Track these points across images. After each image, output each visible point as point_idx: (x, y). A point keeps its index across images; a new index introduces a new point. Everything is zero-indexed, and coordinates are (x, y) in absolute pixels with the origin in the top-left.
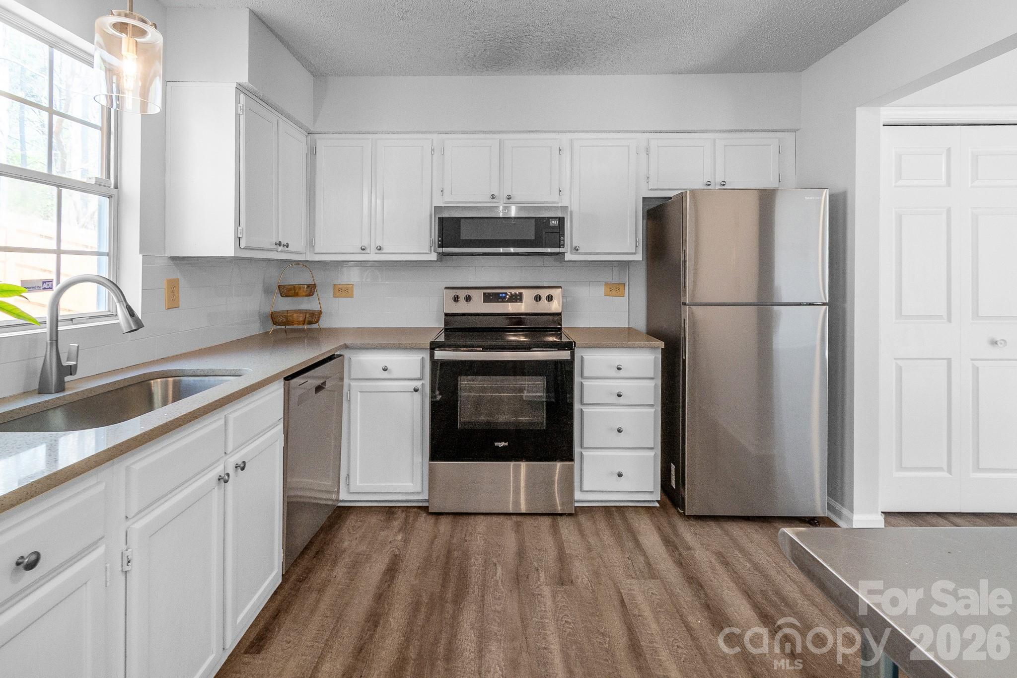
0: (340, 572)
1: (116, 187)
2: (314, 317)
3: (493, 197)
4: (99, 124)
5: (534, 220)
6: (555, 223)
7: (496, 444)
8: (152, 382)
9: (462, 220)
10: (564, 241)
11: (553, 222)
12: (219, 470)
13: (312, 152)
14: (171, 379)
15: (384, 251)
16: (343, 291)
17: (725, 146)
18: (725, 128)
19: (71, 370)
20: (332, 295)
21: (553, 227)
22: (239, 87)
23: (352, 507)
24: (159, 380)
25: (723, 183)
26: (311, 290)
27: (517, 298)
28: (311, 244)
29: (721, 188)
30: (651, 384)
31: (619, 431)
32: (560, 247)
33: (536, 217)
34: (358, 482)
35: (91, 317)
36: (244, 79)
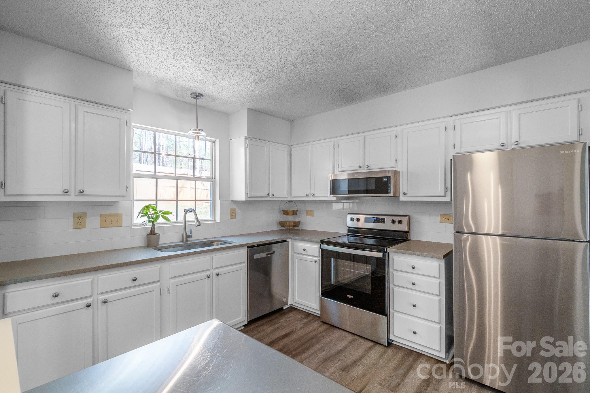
0: (270, 329)
1: (214, 179)
2: (296, 224)
3: (360, 167)
4: (210, 159)
5: (374, 179)
6: (386, 179)
7: (348, 296)
8: (214, 243)
9: (342, 180)
10: (390, 190)
11: (385, 179)
12: (208, 273)
13: (290, 154)
14: (219, 243)
15: (315, 196)
16: (310, 213)
17: (519, 114)
18: (520, 101)
19: (190, 236)
20: (306, 215)
21: (385, 182)
22: (246, 138)
23: (297, 309)
24: (216, 243)
25: (516, 143)
26: (295, 213)
27: (382, 221)
28: (290, 192)
29: (516, 146)
30: (437, 281)
31: (414, 306)
32: (388, 194)
33: (376, 177)
34: (297, 298)
35: (205, 221)
36: (246, 135)
